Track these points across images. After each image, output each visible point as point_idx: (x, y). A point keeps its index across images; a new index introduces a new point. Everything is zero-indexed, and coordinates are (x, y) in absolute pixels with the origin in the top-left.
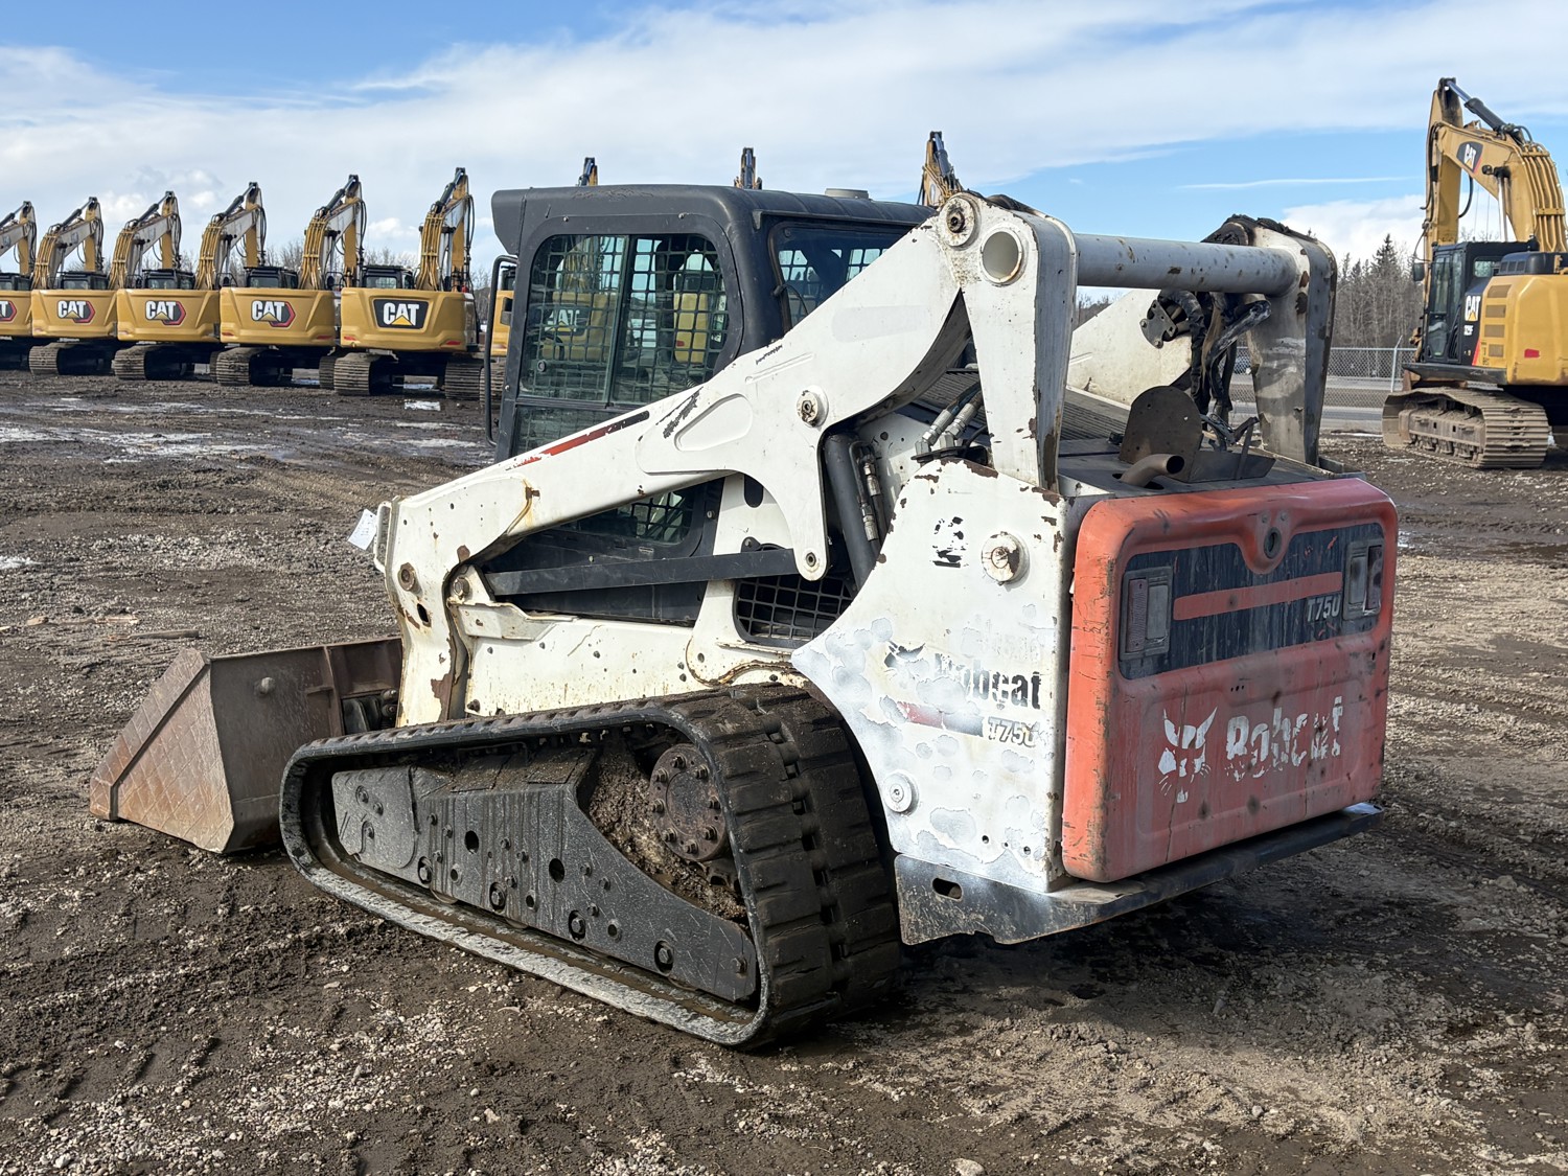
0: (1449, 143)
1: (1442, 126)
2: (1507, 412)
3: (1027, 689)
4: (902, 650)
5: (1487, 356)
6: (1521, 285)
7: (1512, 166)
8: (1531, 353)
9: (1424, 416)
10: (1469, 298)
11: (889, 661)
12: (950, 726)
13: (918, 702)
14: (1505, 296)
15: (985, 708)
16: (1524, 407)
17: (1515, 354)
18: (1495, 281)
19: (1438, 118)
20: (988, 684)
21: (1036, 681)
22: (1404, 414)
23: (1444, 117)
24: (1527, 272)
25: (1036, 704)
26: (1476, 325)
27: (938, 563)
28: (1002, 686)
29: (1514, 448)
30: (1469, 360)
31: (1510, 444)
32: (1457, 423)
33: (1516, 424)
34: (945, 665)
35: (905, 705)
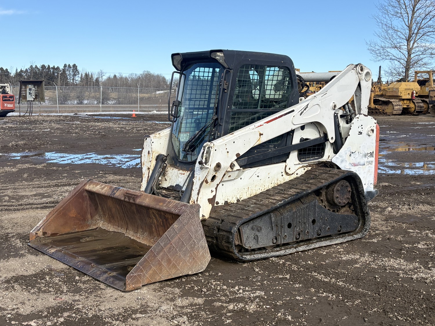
3: (371, 154)
4: (353, 152)
11: (350, 155)
12: (360, 165)
13: (355, 162)
15: (366, 160)
20: (365, 155)
21: (373, 152)
25: (373, 157)
27: (359, 134)
28: (368, 155)
34: (359, 153)
35: (353, 163)
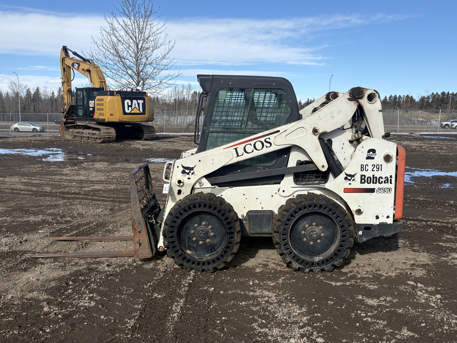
0: (68, 62)
1: (66, 58)
2: (106, 129)
5: (98, 115)
6: (107, 99)
7: (91, 69)
8: (112, 115)
9: (78, 130)
10: (90, 101)
14: (103, 101)
16: (109, 128)
17: (108, 115)
18: (98, 97)
19: (64, 55)
22: (71, 130)
23: (65, 56)
24: (107, 95)
26: (94, 108)
29: (109, 138)
30: (92, 116)
31: (108, 137)
32: (90, 132)
33: (109, 132)
